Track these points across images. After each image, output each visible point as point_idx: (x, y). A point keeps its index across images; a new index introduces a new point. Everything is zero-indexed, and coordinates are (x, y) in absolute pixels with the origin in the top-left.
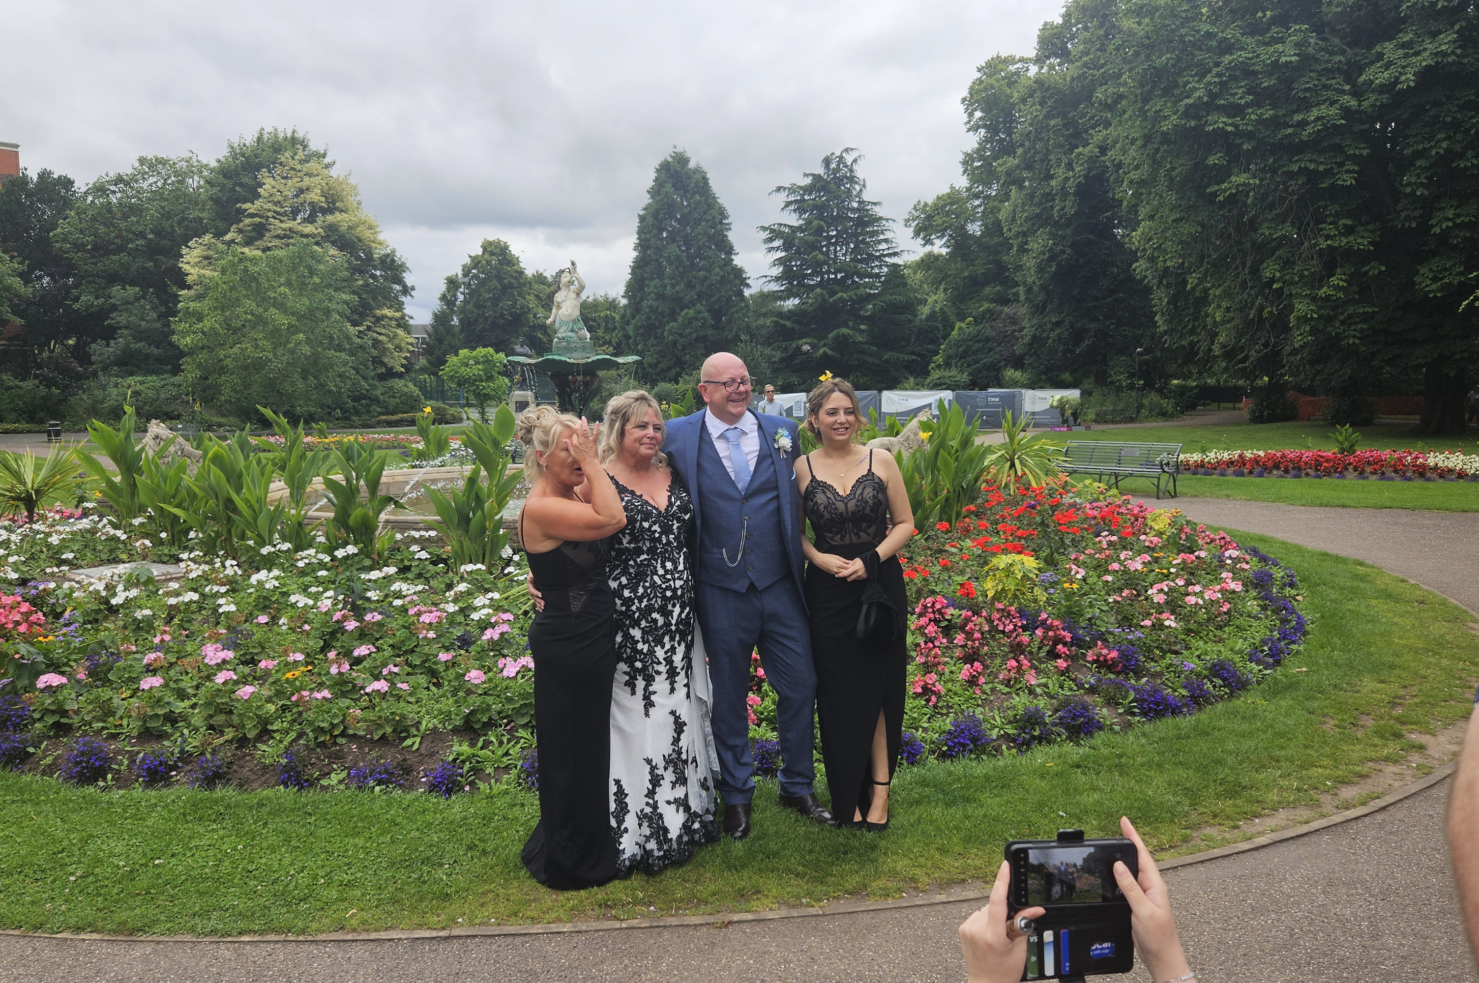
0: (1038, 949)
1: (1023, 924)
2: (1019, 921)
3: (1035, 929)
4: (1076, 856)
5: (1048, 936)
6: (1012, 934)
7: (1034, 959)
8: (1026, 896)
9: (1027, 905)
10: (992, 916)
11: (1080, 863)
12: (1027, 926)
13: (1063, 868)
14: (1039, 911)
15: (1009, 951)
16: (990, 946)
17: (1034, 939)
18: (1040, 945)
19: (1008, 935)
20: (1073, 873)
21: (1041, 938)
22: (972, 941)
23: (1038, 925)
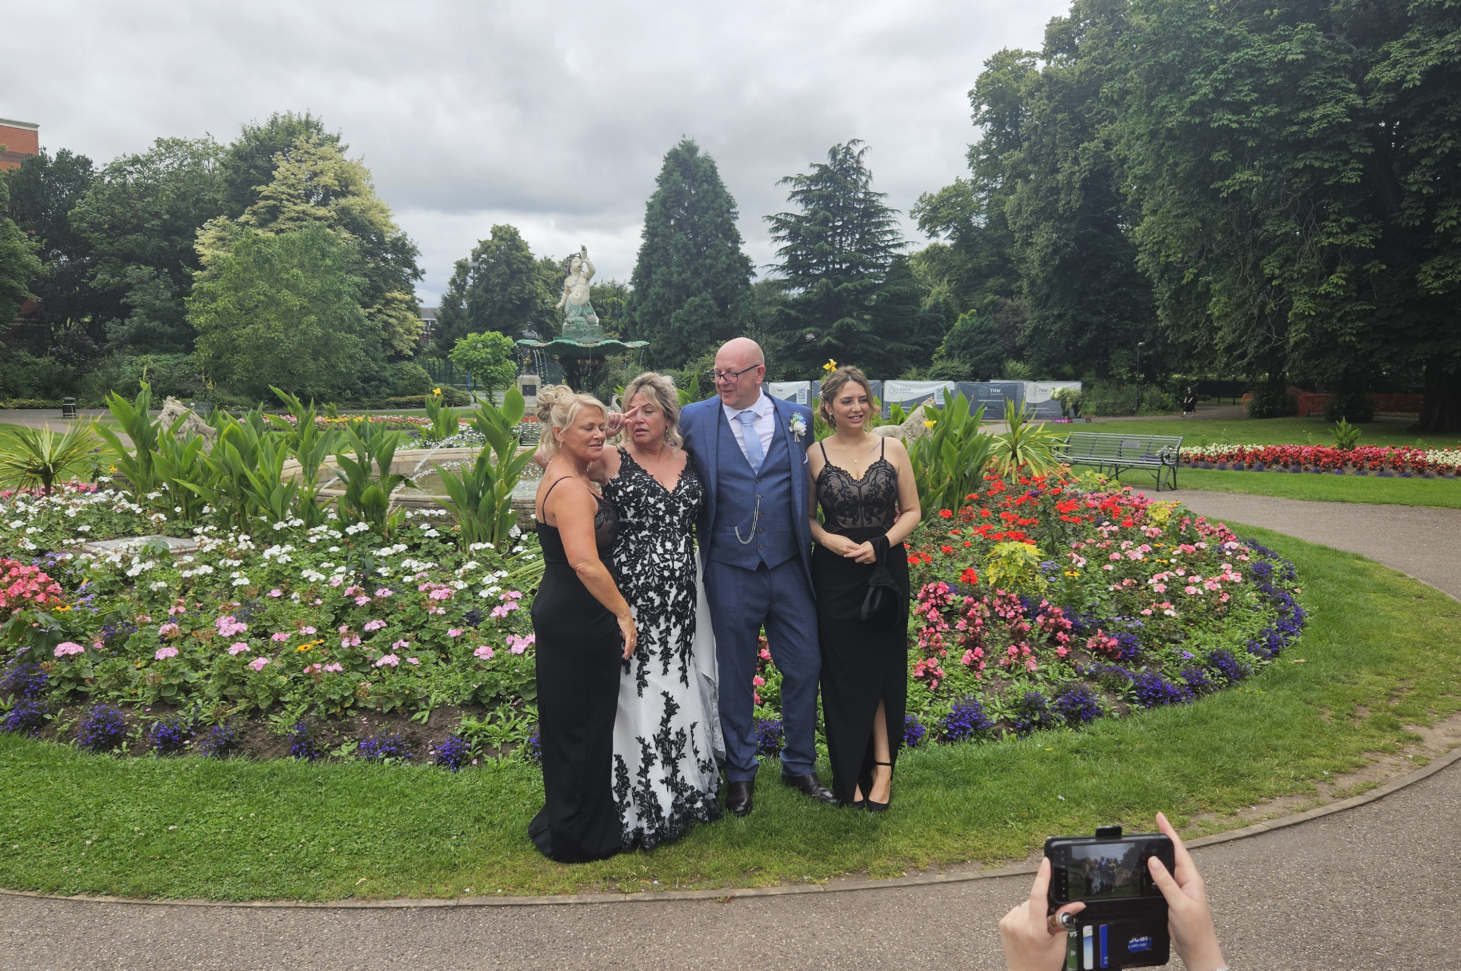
0: (1077, 944)
1: (1065, 919)
2: (1061, 917)
3: (1076, 924)
4: (1116, 851)
5: (1088, 931)
6: (1053, 929)
7: (1073, 953)
8: (1066, 892)
9: (1067, 901)
10: (1033, 912)
11: (1120, 858)
12: (1069, 921)
13: (1104, 863)
14: (1079, 906)
15: (1050, 946)
16: (1031, 940)
17: (1074, 934)
18: (1080, 939)
19: (1049, 929)
20: (1113, 868)
21: (1080, 933)
22: (1012, 935)
23: (1078, 921)
